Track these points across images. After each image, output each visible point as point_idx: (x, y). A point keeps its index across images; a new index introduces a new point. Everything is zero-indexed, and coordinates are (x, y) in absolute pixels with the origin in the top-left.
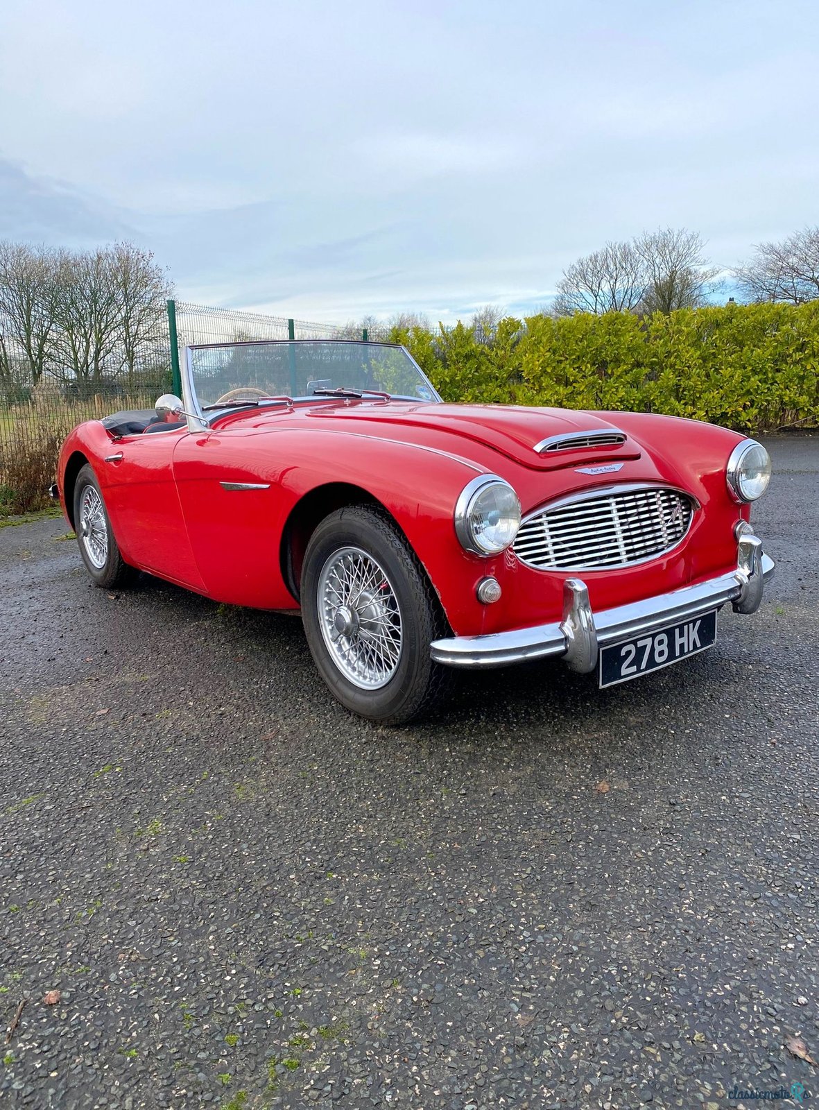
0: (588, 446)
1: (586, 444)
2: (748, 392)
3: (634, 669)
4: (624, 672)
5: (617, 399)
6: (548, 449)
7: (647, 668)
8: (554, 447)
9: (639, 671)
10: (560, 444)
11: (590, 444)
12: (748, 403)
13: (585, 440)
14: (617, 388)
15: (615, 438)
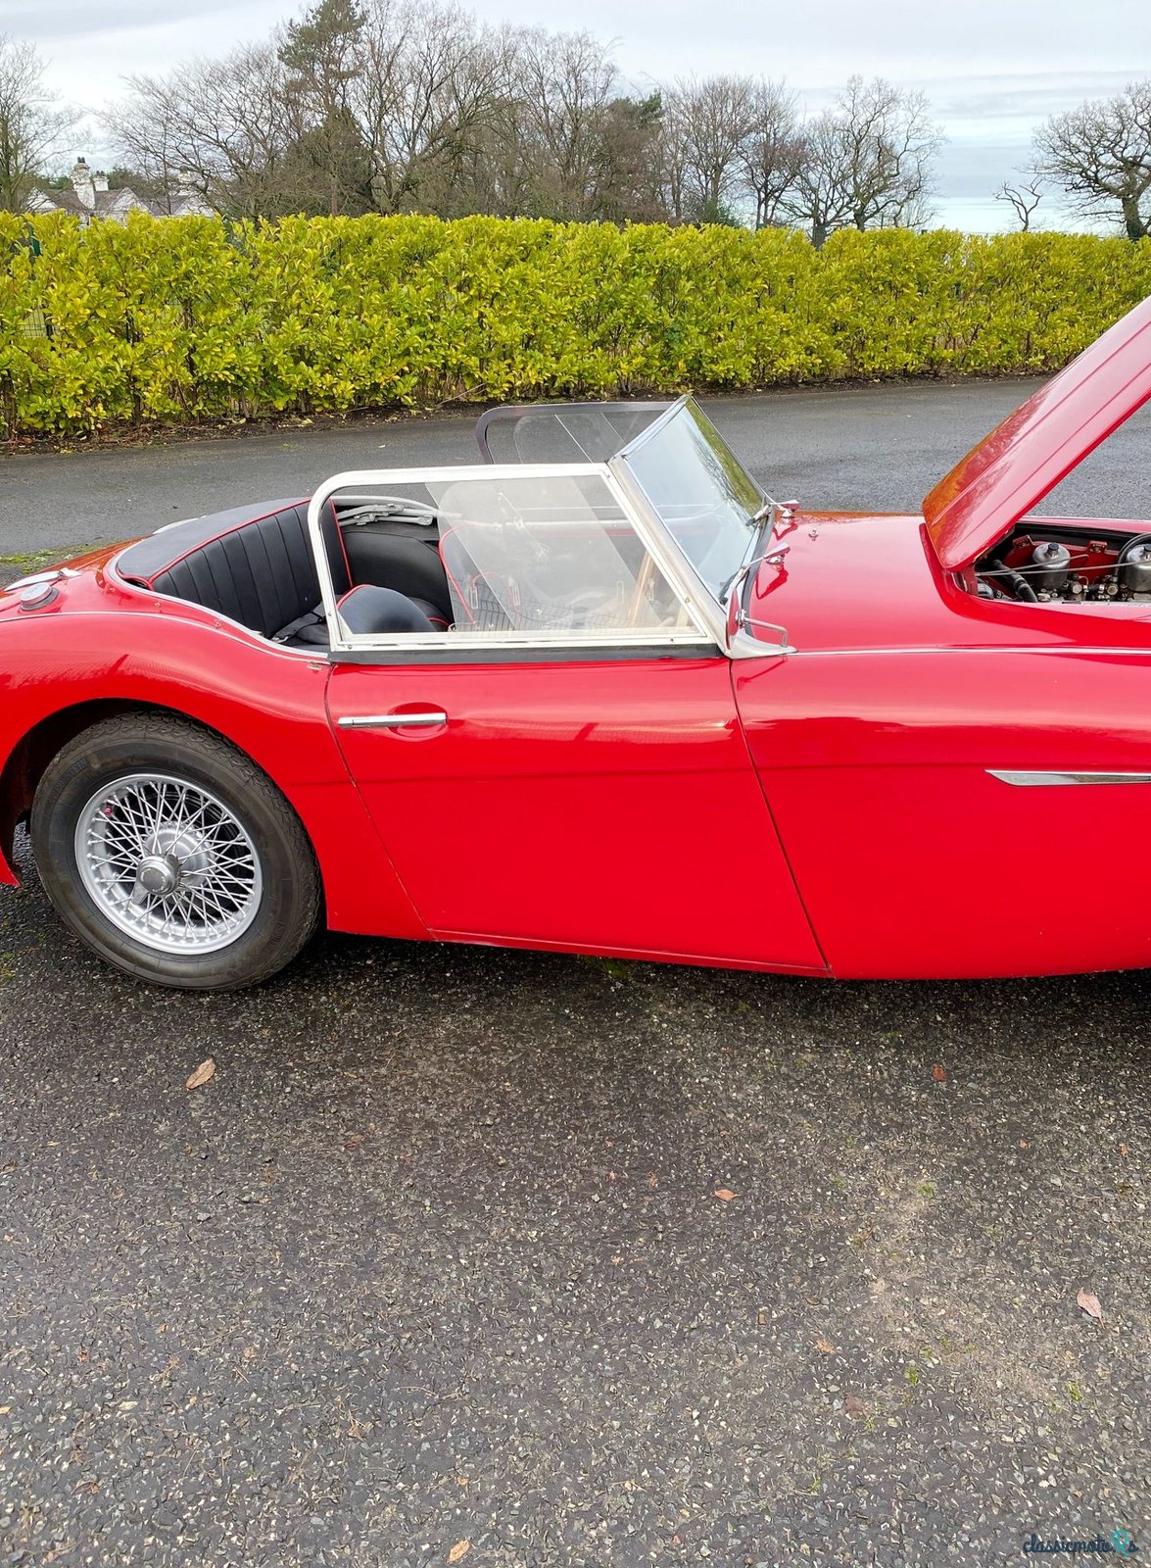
2: (407, 353)
5: (222, 365)
12: (406, 369)
14: (221, 347)
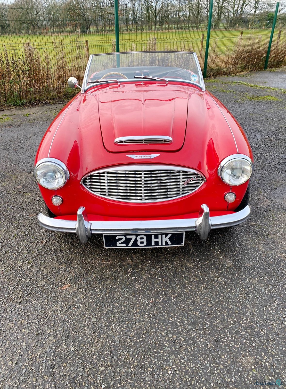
0: (144, 143)
1: (143, 142)
3: (125, 245)
4: (118, 244)
6: (118, 143)
7: (132, 246)
8: (122, 142)
9: (127, 246)
10: (125, 141)
11: (145, 142)
13: (142, 140)
15: (163, 140)
